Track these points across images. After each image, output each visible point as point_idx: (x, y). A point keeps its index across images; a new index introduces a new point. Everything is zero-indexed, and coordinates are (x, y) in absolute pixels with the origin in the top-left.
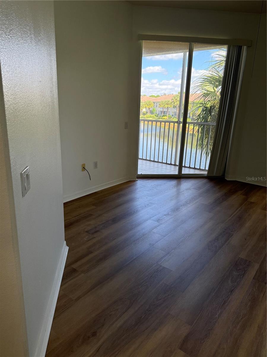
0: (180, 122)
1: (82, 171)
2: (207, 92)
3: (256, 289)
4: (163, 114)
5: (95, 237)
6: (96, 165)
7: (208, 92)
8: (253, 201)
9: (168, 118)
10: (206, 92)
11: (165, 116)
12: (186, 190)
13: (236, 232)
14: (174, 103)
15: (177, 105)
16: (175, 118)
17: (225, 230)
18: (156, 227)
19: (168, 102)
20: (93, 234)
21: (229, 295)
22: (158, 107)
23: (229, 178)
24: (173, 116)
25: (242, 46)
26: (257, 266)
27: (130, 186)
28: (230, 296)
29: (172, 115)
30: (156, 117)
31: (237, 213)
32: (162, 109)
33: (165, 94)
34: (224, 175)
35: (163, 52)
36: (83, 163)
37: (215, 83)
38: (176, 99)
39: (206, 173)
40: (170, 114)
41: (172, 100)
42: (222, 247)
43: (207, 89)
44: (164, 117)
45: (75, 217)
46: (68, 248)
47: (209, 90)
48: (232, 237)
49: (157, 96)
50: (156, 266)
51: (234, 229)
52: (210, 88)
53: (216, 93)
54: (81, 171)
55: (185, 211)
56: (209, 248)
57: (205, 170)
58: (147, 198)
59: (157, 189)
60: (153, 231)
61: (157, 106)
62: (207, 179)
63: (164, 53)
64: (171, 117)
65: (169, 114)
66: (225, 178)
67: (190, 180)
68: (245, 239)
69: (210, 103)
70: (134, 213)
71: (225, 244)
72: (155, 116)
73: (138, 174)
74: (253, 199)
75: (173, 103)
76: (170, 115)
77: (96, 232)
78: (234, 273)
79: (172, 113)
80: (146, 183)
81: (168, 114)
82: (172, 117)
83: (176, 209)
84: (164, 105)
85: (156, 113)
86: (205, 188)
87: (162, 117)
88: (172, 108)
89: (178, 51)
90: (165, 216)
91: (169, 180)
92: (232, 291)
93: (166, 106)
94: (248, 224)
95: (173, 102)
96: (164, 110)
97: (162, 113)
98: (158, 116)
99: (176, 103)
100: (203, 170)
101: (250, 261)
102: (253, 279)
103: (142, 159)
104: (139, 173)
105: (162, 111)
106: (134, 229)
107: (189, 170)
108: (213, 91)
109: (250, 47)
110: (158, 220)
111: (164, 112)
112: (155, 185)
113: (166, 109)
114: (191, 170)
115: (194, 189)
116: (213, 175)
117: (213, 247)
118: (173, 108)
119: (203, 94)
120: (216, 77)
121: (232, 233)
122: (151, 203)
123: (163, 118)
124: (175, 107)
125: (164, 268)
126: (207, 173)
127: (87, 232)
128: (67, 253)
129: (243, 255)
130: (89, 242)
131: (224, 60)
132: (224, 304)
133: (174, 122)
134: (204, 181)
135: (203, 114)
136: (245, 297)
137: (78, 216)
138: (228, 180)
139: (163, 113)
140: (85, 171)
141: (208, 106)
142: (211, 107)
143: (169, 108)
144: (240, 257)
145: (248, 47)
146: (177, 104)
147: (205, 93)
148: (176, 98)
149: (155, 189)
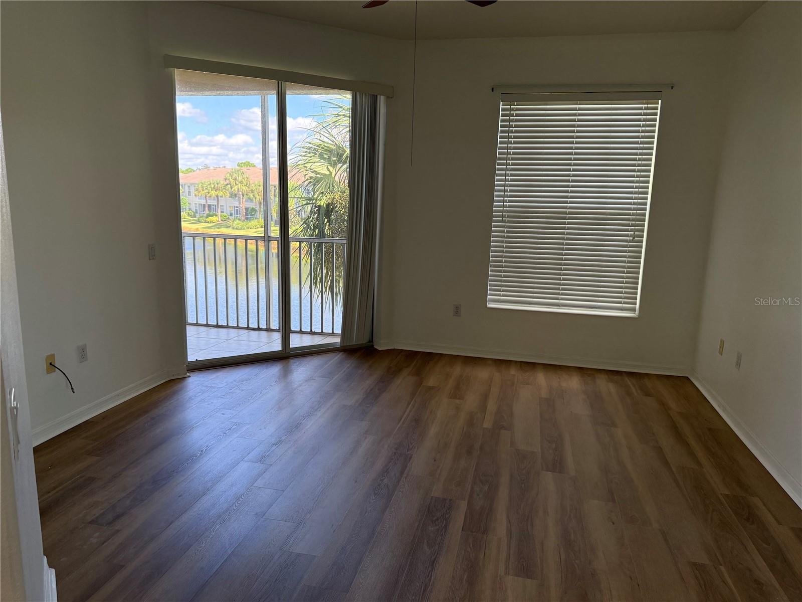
0: (269, 237)
1: (49, 372)
2: (315, 175)
3: (470, 547)
4: (207, 212)
5: (118, 531)
6: (82, 353)
7: (318, 176)
8: (432, 385)
9: (222, 220)
10: (313, 175)
11: (212, 216)
12: (306, 381)
13: (416, 449)
14: (231, 188)
15: (238, 191)
16: (237, 221)
17: (396, 449)
18: (260, 475)
19: (218, 184)
20: (110, 523)
21: (430, 572)
22: (193, 193)
23: (381, 345)
24: (231, 215)
25: (376, 96)
26: (463, 506)
27: (174, 393)
28: (432, 573)
29: (229, 214)
30: (189, 218)
31: (410, 411)
32: (205, 201)
33: (206, 167)
34: (371, 340)
35: (217, 90)
36: (49, 354)
37: (329, 158)
38: (235, 179)
39: (337, 340)
40: (225, 210)
41: (226, 179)
42: (398, 484)
43: (316, 170)
44: (210, 218)
45: (49, 492)
46: (53, 571)
47: (320, 172)
48: (411, 461)
49: (187, 170)
50: (281, 556)
51: (411, 444)
52: (322, 168)
53: (333, 176)
54: (45, 372)
55: (312, 427)
56: (376, 492)
57: (333, 334)
58: (223, 414)
59: (243, 390)
60: (254, 485)
61: (189, 192)
62: (341, 353)
63: (218, 92)
64: (228, 218)
65: (222, 212)
66: (375, 347)
67: (308, 359)
68: (435, 460)
69: (325, 198)
70: (201, 455)
71: (402, 477)
72: (189, 215)
73: (189, 360)
74: (431, 381)
75: (229, 186)
76: (225, 214)
77: (118, 517)
78: (430, 529)
79: (229, 209)
80: (211, 379)
81: (219, 211)
82: (230, 217)
83: (293, 427)
84: (207, 191)
85: (190, 209)
86: (341, 372)
87: (207, 218)
88: (228, 197)
89: (251, 92)
90: (274, 447)
91: (264, 366)
92: (433, 563)
93: (213, 193)
94: (433, 430)
95: (228, 184)
96: (210, 202)
97: (204, 210)
98: (195, 216)
99: (236, 187)
100: (328, 335)
101: (451, 500)
102: (462, 530)
103: (197, 324)
104: (191, 358)
105: (204, 205)
106: (213, 491)
107: (301, 337)
108: (328, 173)
109: (392, 98)
110: (262, 459)
111: (209, 206)
112: (235, 381)
113: (214, 199)
114: (305, 336)
115: (322, 377)
116: (351, 344)
117: (382, 489)
118: (231, 197)
119: (307, 180)
120: (331, 146)
121: (408, 453)
122: (236, 424)
123: (208, 220)
124: (236, 196)
125: (299, 555)
126: (340, 341)
127: (92, 522)
128: (54, 586)
129: (437, 492)
130: (105, 545)
131: (348, 115)
132: (425, 590)
133: (257, 239)
134: (336, 358)
135: (313, 218)
136: (457, 567)
137: (54, 488)
138: (380, 349)
139: (207, 209)
140: (55, 371)
141: (322, 204)
142: (328, 205)
143: (220, 198)
144: (432, 497)
145: (388, 98)
146: (238, 189)
147: (311, 178)
148: (233, 177)
149: (238, 391)
